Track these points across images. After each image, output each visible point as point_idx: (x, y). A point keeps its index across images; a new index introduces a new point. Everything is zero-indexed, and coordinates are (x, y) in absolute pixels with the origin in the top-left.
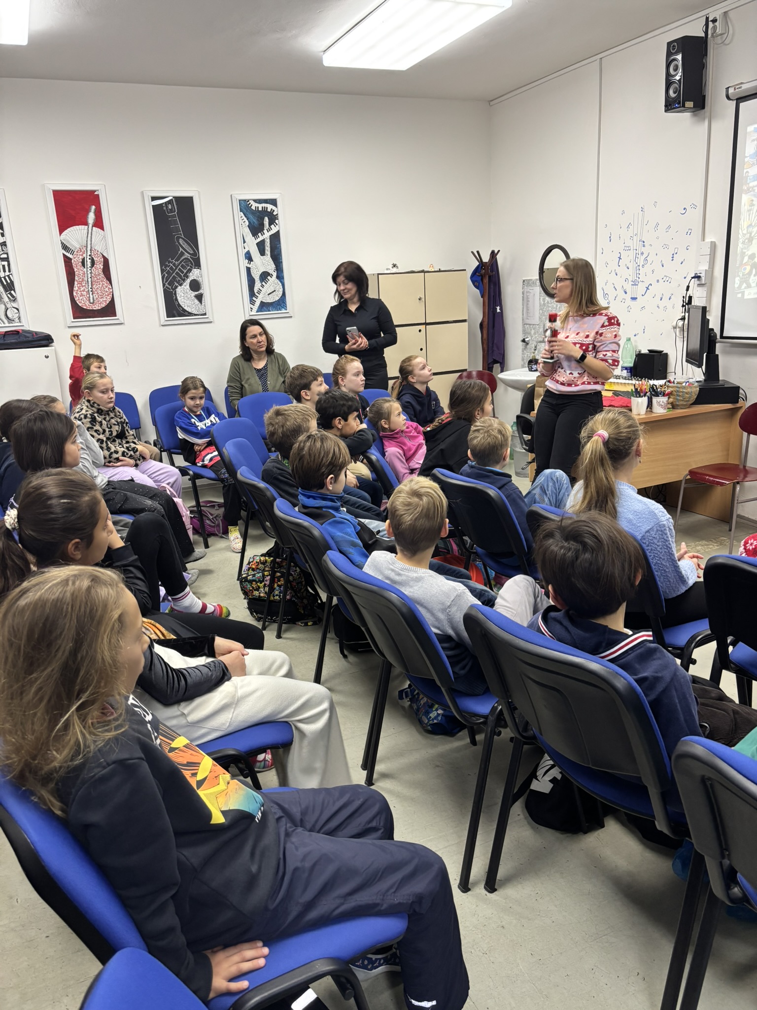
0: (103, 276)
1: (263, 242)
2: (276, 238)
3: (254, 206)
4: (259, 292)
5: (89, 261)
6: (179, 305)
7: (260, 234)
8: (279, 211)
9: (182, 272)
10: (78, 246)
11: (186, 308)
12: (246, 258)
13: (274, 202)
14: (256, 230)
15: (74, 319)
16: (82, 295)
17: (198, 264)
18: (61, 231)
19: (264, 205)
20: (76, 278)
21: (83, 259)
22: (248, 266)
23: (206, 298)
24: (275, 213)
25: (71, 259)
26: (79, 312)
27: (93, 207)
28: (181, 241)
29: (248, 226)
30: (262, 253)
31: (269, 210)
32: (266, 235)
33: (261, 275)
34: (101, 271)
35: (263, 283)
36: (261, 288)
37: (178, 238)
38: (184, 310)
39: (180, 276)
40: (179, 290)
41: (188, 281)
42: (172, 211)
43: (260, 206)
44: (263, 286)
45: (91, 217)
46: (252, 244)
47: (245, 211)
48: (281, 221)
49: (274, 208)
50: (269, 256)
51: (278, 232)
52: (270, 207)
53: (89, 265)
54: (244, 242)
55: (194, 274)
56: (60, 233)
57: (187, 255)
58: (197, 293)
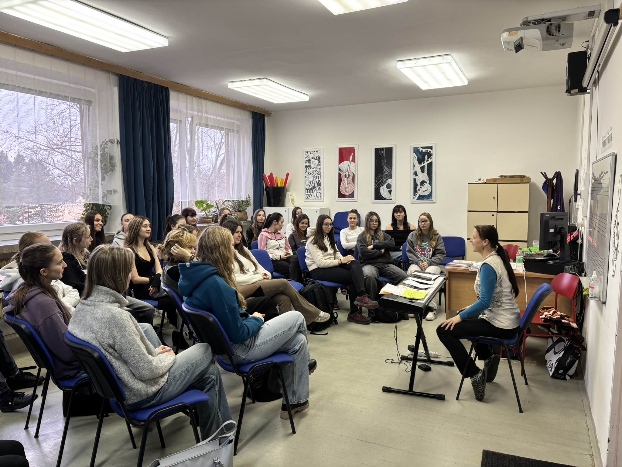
0: (351, 181)
1: (424, 167)
2: (430, 165)
3: (421, 150)
4: (419, 190)
5: (348, 175)
6: (381, 195)
7: (422, 163)
8: (433, 152)
9: (384, 180)
10: (344, 169)
11: (383, 196)
12: (414, 174)
13: (431, 148)
14: (420, 161)
15: (339, 198)
16: (343, 189)
17: (391, 177)
18: (339, 163)
19: (426, 149)
20: (342, 182)
21: (346, 174)
22: (415, 178)
23: (393, 192)
24: (431, 153)
25: (341, 174)
26: (341, 195)
27: (352, 154)
28: (385, 167)
29: (417, 159)
30: (423, 172)
31: (428, 151)
32: (426, 163)
33: (421, 182)
34: (351, 179)
35: (422, 186)
36: (420, 188)
37: (384, 165)
38: (383, 197)
39: (383, 182)
40: (381, 188)
41: (386, 184)
42: (383, 153)
43: (424, 150)
44: (421, 187)
45: (351, 157)
46: (418, 167)
47: (416, 152)
48: (433, 157)
49: (431, 150)
50: (426, 173)
51: (432, 161)
52: (429, 150)
53: (347, 177)
54: (414, 167)
55: (389, 181)
56: (339, 164)
57: (387, 173)
58: (389, 190)
